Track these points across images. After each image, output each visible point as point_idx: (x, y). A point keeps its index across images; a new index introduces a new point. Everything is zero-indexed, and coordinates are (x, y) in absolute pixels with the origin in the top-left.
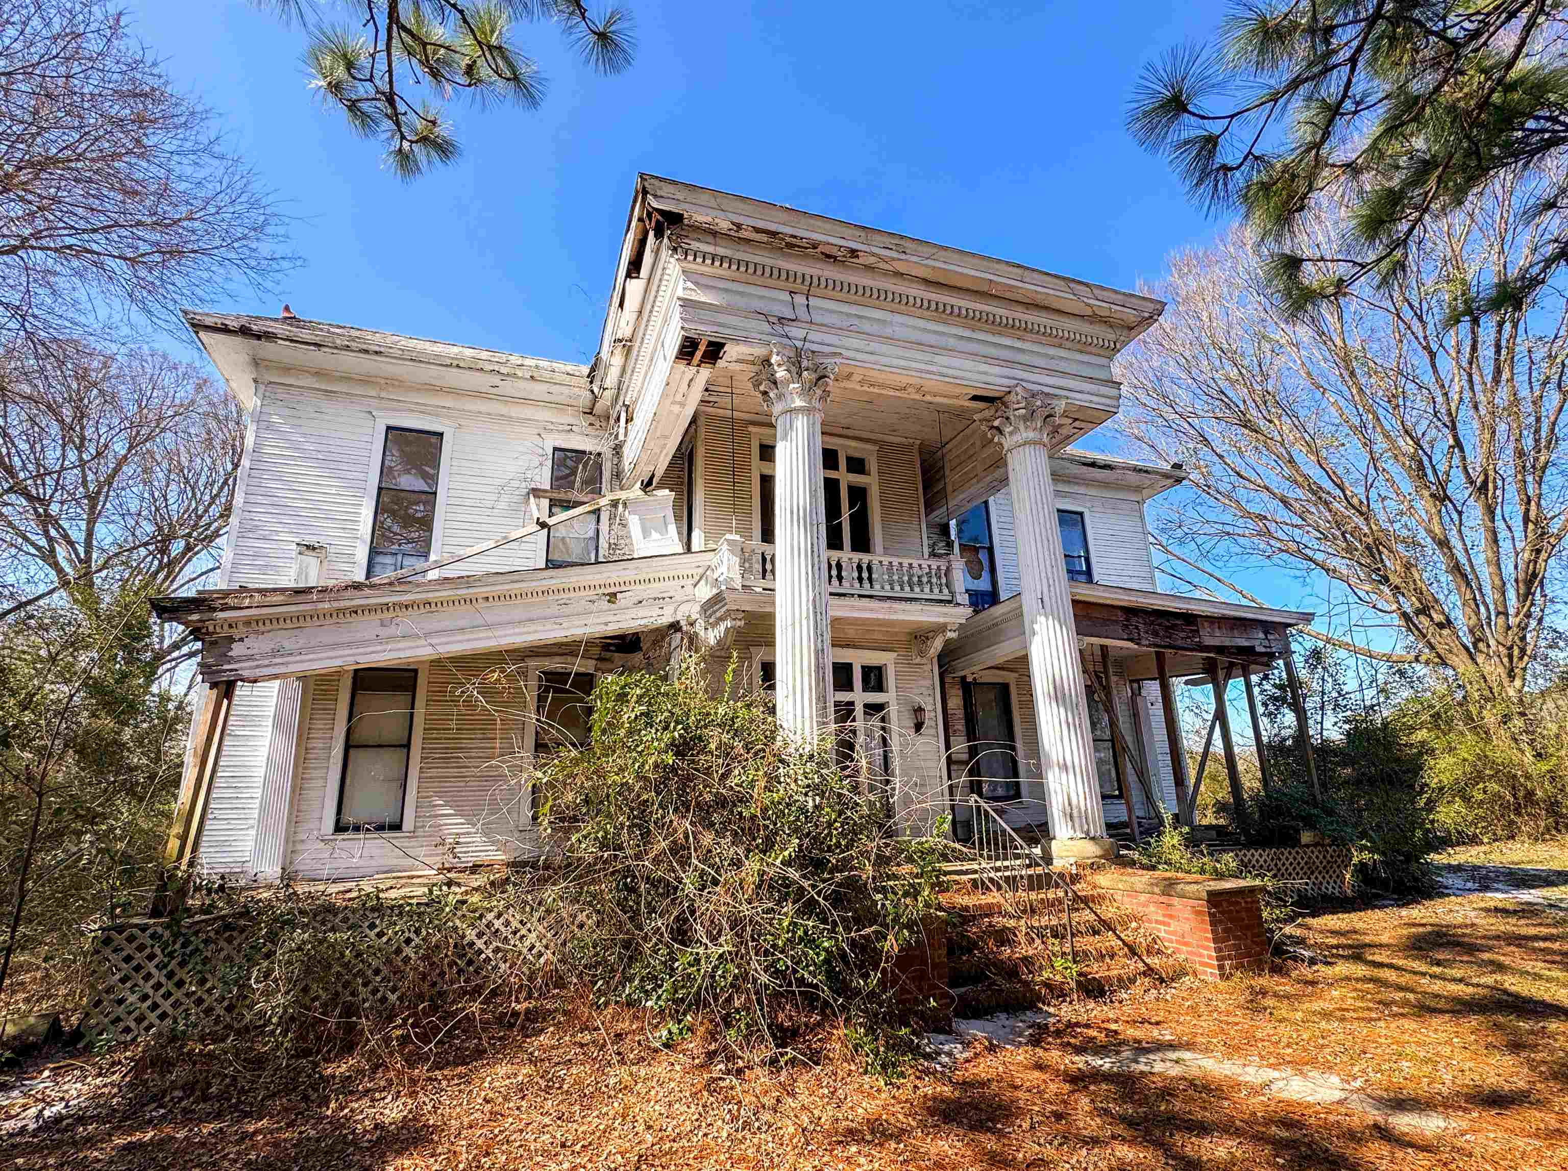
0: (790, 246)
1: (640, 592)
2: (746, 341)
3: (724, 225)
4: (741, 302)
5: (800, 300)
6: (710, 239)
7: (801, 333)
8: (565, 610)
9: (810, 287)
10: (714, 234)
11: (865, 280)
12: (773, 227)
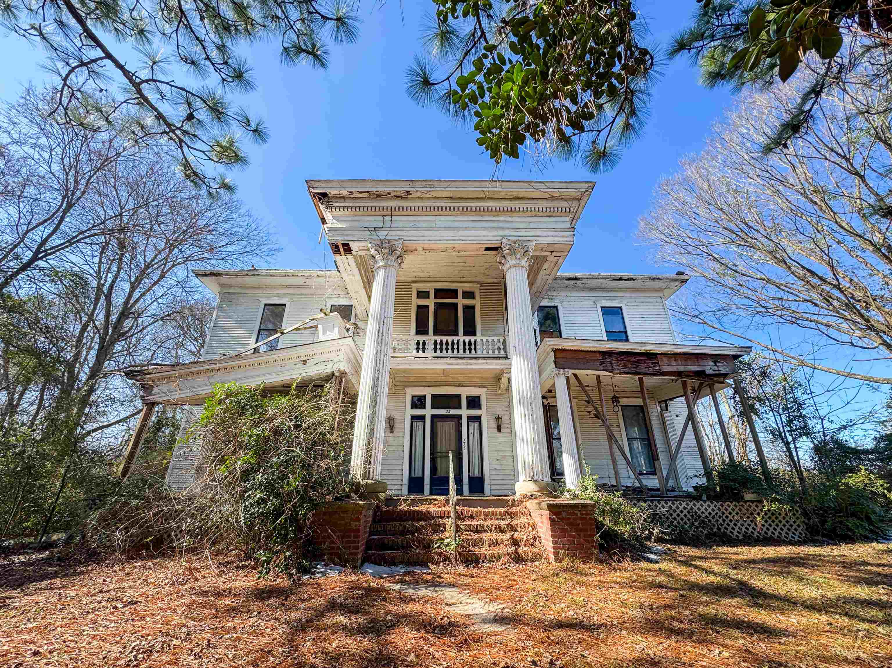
0: (378, 196)
1: (317, 359)
2: (358, 240)
3: (345, 194)
4: (356, 224)
5: (388, 218)
6: (342, 200)
7: (385, 233)
8: (283, 369)
9: (391, 212)
10: (344, 198)
11: (418, 204)
12: (367, 189)
